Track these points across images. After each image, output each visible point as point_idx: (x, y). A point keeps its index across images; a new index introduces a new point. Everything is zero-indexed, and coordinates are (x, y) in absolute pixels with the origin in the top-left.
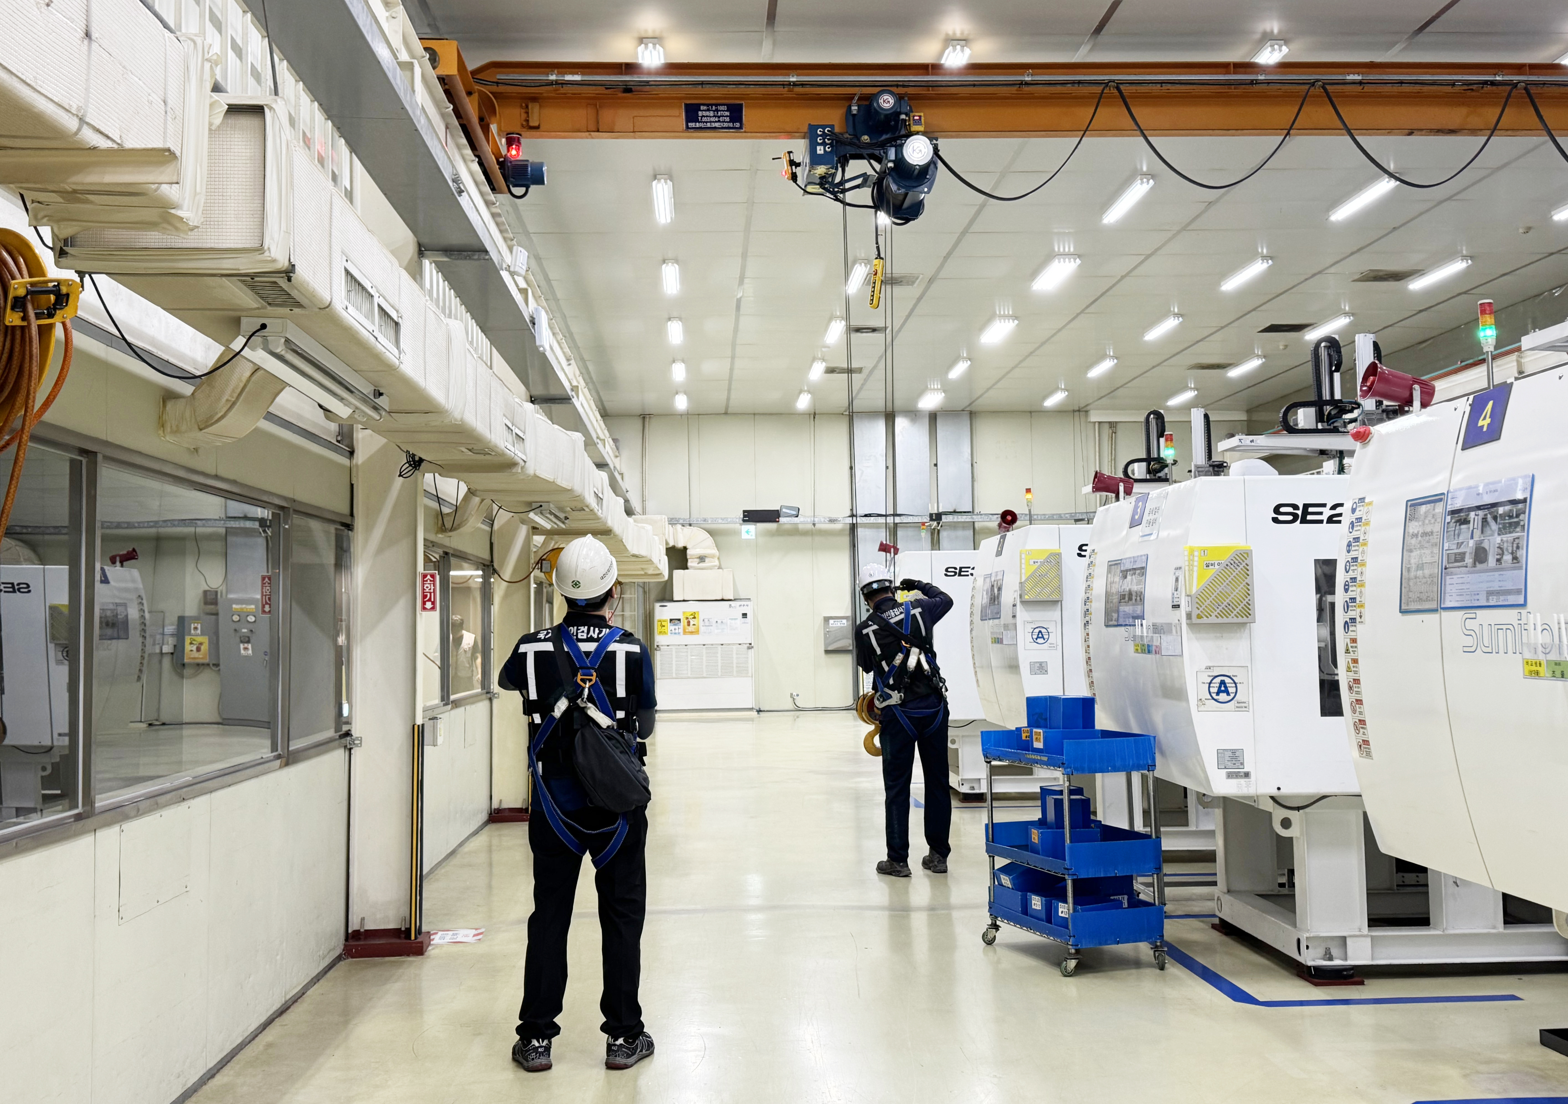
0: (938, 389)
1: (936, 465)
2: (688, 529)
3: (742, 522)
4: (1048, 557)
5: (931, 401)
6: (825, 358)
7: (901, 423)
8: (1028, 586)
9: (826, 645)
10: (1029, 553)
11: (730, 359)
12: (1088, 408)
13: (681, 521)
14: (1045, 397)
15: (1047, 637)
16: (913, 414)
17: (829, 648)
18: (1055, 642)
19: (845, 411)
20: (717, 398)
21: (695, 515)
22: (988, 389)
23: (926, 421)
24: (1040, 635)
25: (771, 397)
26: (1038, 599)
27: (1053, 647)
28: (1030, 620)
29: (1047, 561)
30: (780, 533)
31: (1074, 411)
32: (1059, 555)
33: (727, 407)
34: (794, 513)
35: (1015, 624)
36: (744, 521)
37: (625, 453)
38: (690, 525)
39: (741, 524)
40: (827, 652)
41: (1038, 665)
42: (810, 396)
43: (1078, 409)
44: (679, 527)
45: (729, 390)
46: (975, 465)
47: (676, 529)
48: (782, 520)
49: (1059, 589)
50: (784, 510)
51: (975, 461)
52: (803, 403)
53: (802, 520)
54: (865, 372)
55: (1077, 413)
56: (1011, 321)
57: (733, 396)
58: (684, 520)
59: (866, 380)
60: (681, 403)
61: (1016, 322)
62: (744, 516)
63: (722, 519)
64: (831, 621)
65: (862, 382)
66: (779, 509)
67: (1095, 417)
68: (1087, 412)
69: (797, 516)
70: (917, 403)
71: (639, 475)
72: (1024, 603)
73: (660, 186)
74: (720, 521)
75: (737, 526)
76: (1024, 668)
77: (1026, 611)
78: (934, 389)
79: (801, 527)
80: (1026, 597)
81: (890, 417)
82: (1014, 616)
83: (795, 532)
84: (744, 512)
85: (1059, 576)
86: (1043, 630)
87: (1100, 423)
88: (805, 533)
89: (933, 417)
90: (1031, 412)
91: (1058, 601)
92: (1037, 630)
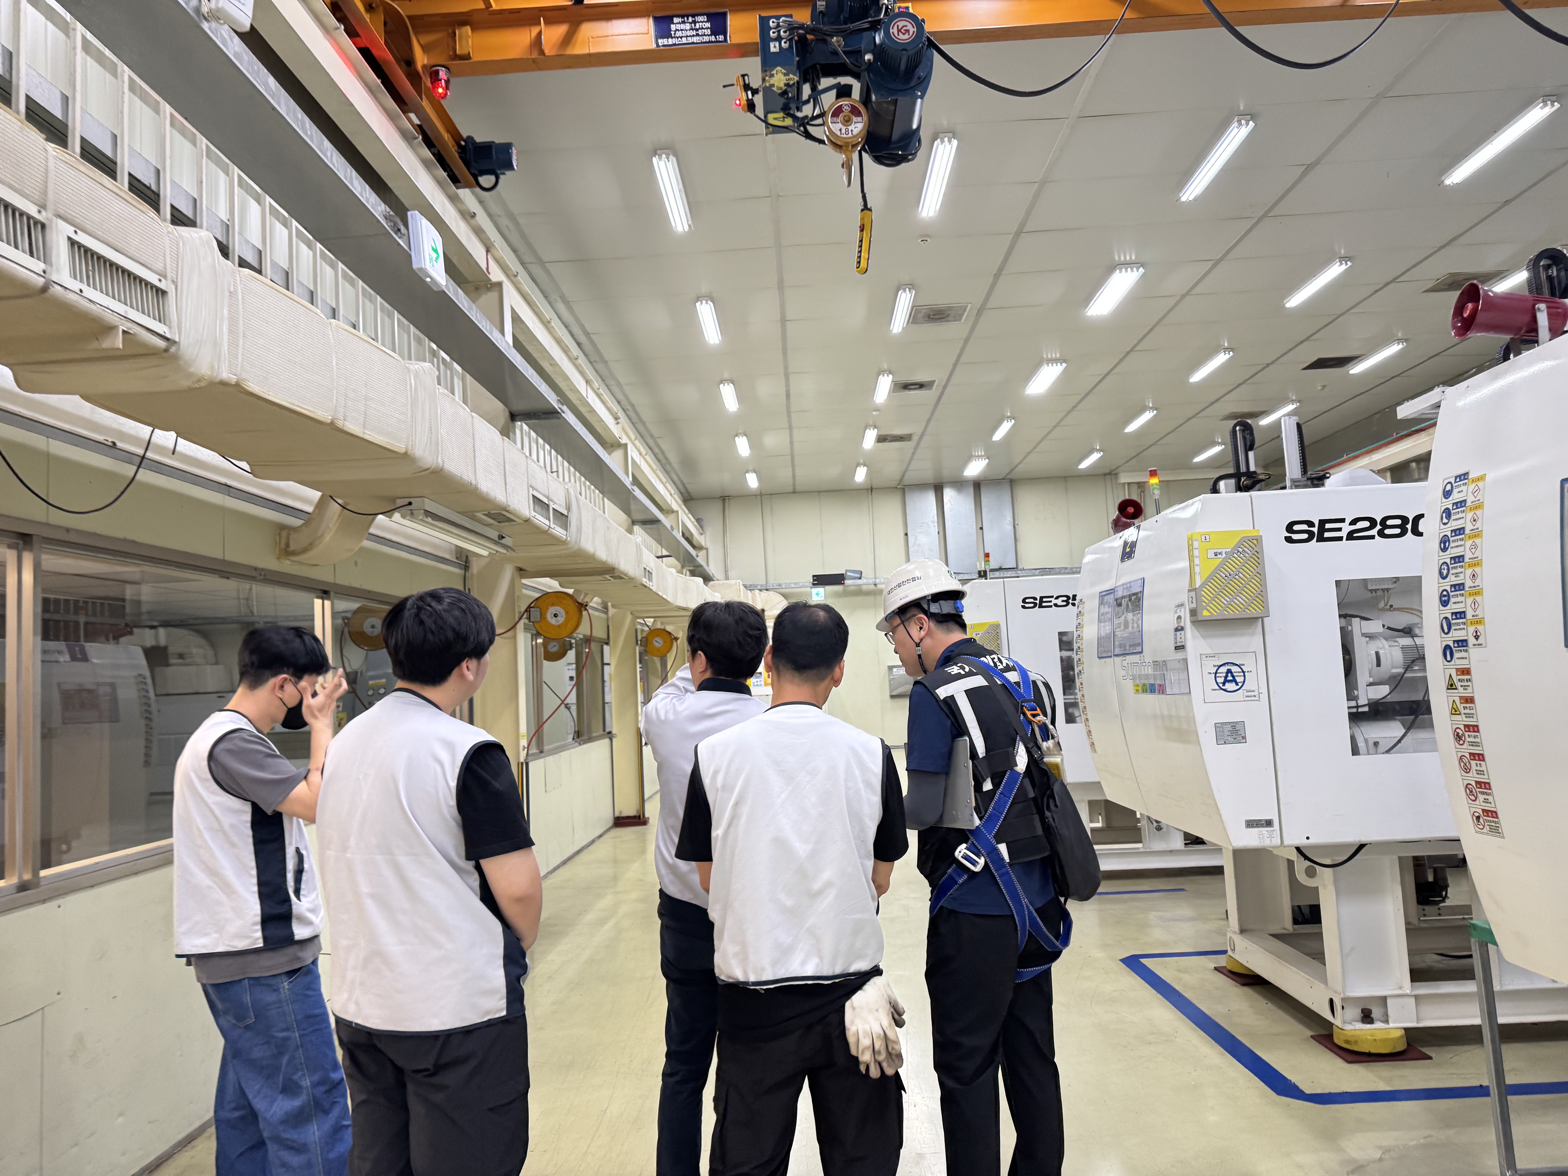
0: (981, 456)
1: (981, 528)
2: (764, 594)
3: (811, 585)
4: (1239, 545)
5: (975, 469)
6: (877, 425)
7: (949, 494)
8: (1206, 595)
9: (891, 692)
10: (1206, 538)
11: (788, 430)
12: (1119, 470)
13: (759, 587)
14: (1081, 461)
15: (1242, 679)
16: (959, 484)
17: (894, 693)
18: (1255, 688)
19: (899, 485)
20: (783, 475)
21: (771, 581)
22: (1029, 453)
23: (971, 490)
24: (1230, 678)
25: (830, 473)
26: (1227, 614)
27: (1252, 696)
28: (1210, 652)
29: (1236, 550)
30: (846, 594)
31: (1105, 475)
32: (1258, 539)
33: (794, 485)
34: (858, 576)
35: (1185, 661)
36: (814, 584)
37: (709, 531)
38: (767, 590)
39: (811, 588)
40: (892, 697)
41: (1229, 727)
42: (866, 468)
43: (1108, 471)
44: (757, 592)
45: (793, 466)
46: (1016, 526)
47: (754, 594)
48: (847, 582)
49: (1262, 596)
50: (848, 574)
51: (1016, 522)
52: (861, 475)
53: (866, 582)
54: (915, 438)
55: (1108, 477)
56: (1059, 364)
57: (798, 474)
58: (762, 586)
59: (916, 448)
60: (752, 481)
61: (1064, 365)
62: (814, 580)
63: (795, 584)
64: (895, 670)
65: (912, 451)
66: (844, 572)
67: (1124, 478)
68: (1116, 474)
69: (860, 578)
70: (963, 472)
71: (722, 550)
72: (1198, 622)
73: (662, 163)
74: (793, 586)
75: (809, 589)
76: (1207, 736)
77: (1203, 637)
78: (978, 456)
79: (864, 588)
80: (1205, 613)
81: (938, 489)
82: (1180, 648)
83: (859, 592)
84: (814, 576)
85: (1261, 575)
86: (1234, 669)
87: (1129, 484)
88: (868, 593)
89: (977, 485)
90: (1065, 477)
91: (1257, 618)
92: (1224, 669)
